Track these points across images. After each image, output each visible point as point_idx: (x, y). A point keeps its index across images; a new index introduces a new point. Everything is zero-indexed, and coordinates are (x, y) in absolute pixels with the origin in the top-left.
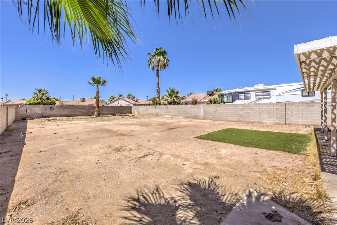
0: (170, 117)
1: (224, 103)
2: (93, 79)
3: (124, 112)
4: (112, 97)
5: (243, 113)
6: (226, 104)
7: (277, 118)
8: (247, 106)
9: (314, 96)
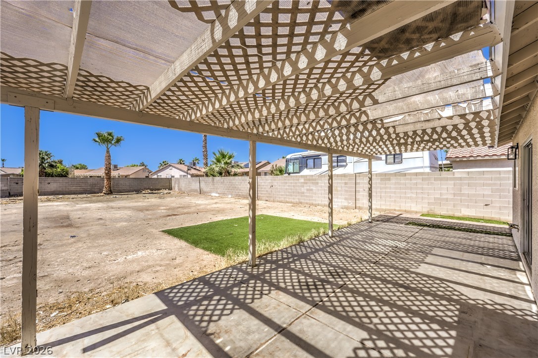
0: (217, 195)
1: (289, 174)
2: (97, 134)
3: (158, 188)
4: (164, 162)
5: (304, 189)
6: (291, 175)
7: (346, 199)
8: (309, 180)
9: (401, 163)
